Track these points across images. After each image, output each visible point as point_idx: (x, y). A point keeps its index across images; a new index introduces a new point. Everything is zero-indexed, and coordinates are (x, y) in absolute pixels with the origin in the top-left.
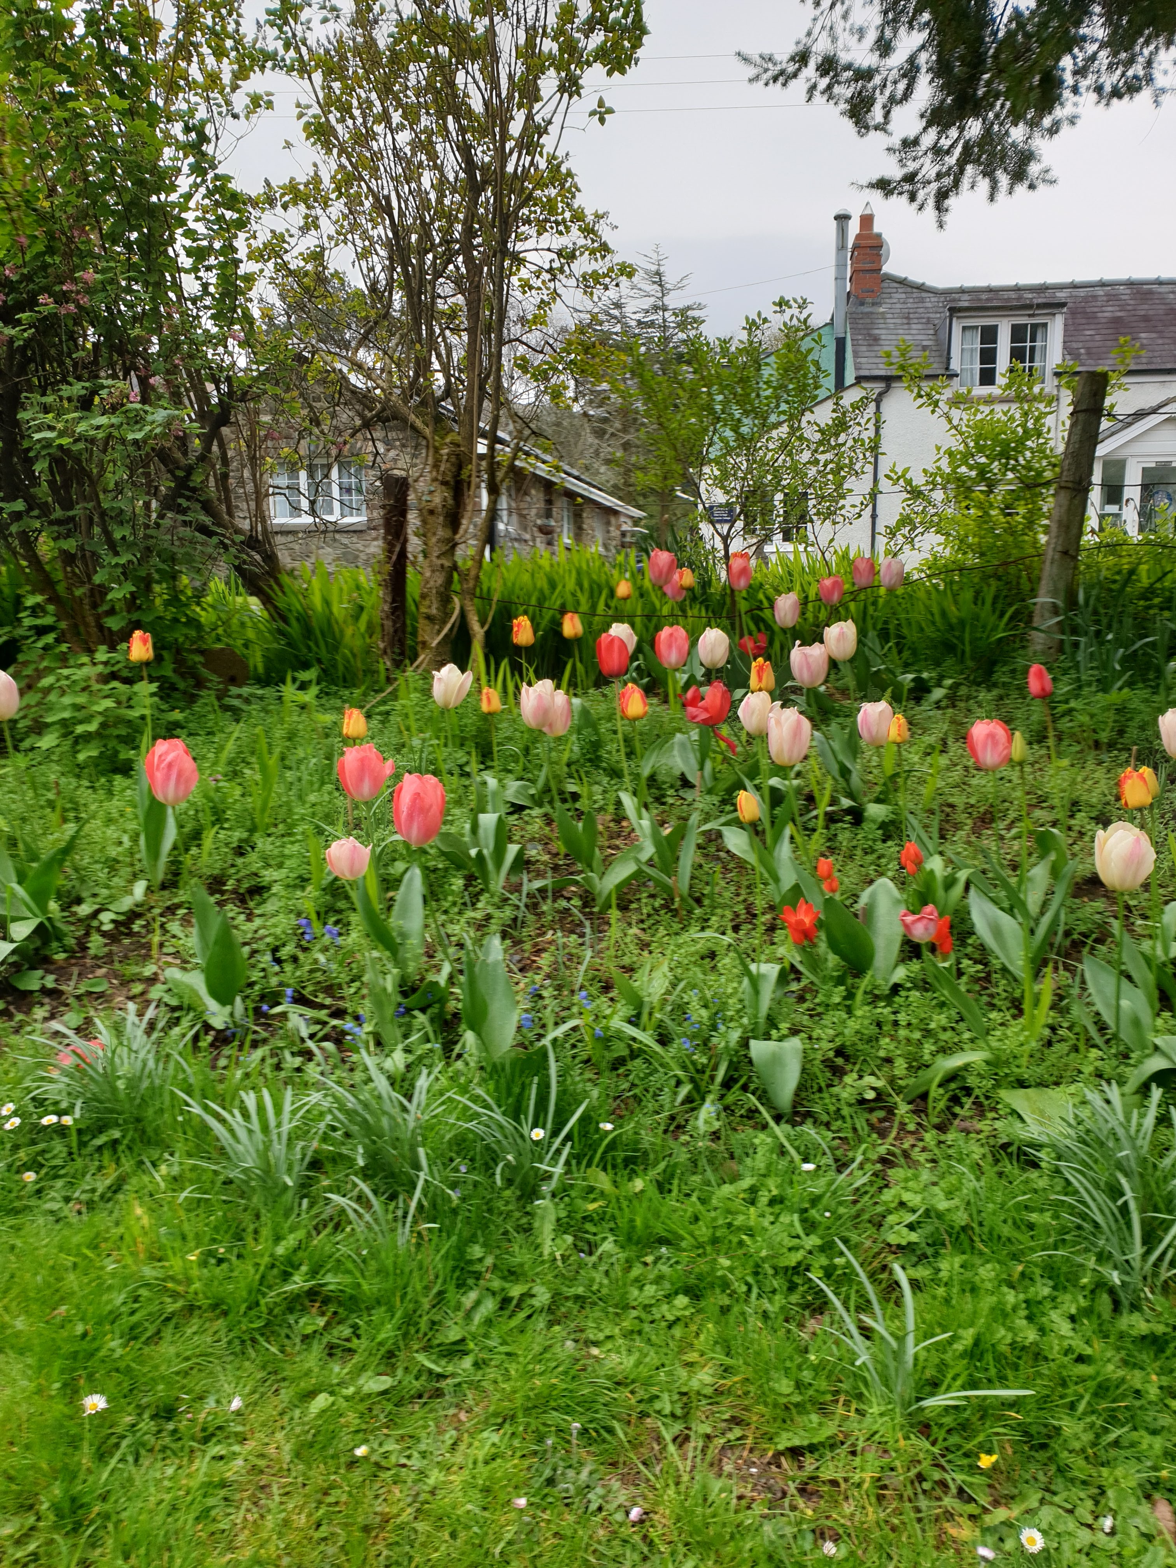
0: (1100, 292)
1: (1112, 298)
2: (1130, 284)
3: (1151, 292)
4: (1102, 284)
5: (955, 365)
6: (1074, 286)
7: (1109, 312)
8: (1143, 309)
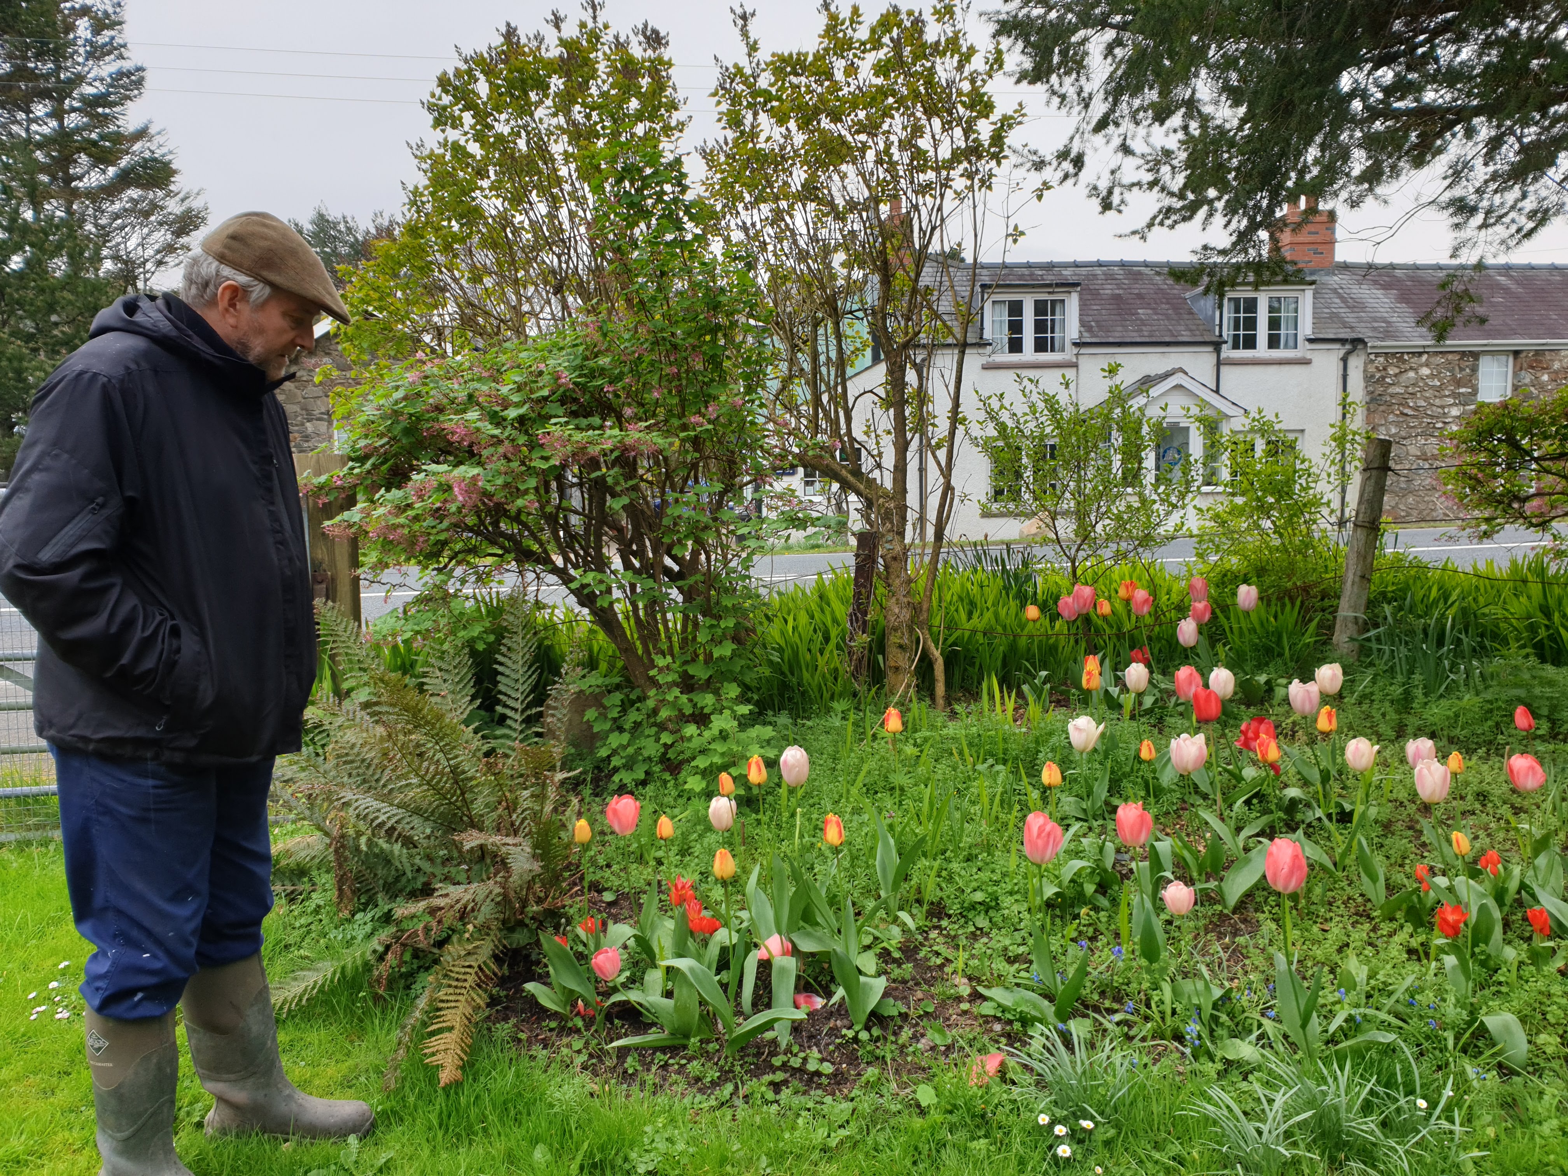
0: (1098, 271)
1: (1110, 277)
2: (1122, 264)
3: (1140, 273)
4: (1099, 264)
5: (987, 335)
6: (1076, 265)
7: (1108, 290)
8: (1137, 289)
